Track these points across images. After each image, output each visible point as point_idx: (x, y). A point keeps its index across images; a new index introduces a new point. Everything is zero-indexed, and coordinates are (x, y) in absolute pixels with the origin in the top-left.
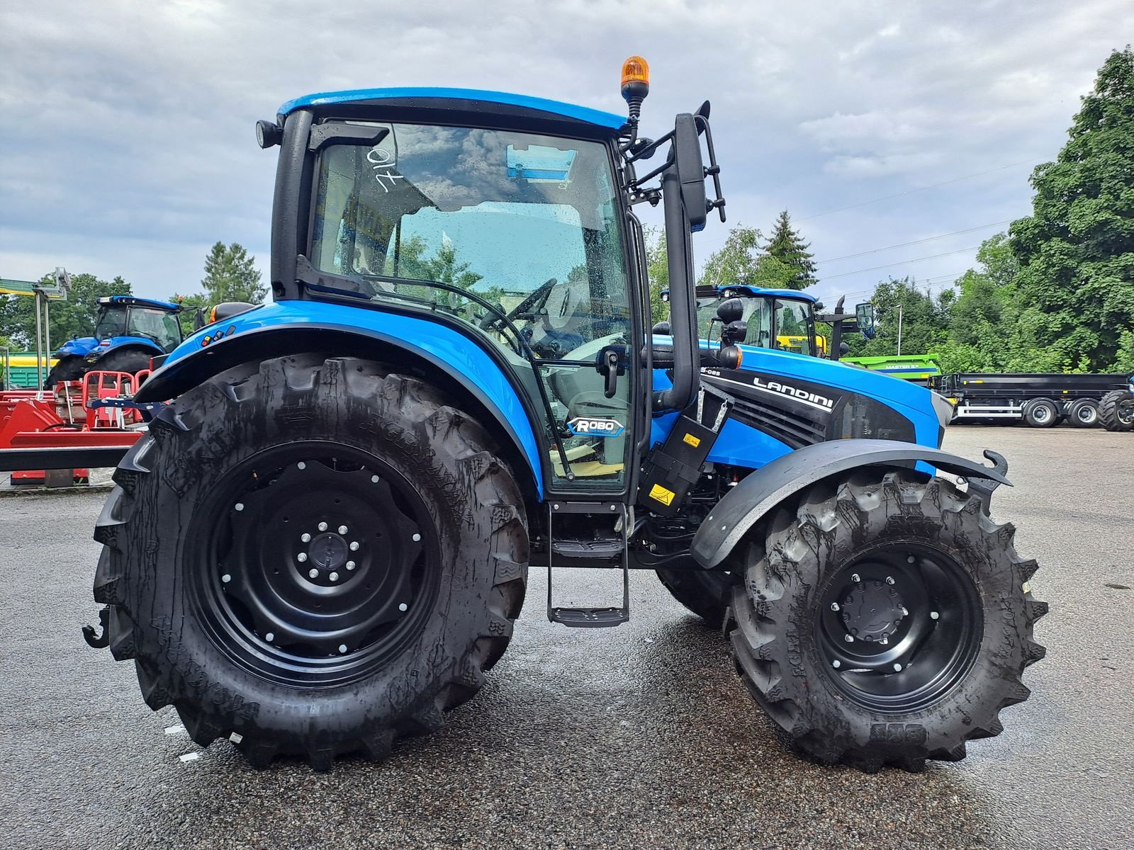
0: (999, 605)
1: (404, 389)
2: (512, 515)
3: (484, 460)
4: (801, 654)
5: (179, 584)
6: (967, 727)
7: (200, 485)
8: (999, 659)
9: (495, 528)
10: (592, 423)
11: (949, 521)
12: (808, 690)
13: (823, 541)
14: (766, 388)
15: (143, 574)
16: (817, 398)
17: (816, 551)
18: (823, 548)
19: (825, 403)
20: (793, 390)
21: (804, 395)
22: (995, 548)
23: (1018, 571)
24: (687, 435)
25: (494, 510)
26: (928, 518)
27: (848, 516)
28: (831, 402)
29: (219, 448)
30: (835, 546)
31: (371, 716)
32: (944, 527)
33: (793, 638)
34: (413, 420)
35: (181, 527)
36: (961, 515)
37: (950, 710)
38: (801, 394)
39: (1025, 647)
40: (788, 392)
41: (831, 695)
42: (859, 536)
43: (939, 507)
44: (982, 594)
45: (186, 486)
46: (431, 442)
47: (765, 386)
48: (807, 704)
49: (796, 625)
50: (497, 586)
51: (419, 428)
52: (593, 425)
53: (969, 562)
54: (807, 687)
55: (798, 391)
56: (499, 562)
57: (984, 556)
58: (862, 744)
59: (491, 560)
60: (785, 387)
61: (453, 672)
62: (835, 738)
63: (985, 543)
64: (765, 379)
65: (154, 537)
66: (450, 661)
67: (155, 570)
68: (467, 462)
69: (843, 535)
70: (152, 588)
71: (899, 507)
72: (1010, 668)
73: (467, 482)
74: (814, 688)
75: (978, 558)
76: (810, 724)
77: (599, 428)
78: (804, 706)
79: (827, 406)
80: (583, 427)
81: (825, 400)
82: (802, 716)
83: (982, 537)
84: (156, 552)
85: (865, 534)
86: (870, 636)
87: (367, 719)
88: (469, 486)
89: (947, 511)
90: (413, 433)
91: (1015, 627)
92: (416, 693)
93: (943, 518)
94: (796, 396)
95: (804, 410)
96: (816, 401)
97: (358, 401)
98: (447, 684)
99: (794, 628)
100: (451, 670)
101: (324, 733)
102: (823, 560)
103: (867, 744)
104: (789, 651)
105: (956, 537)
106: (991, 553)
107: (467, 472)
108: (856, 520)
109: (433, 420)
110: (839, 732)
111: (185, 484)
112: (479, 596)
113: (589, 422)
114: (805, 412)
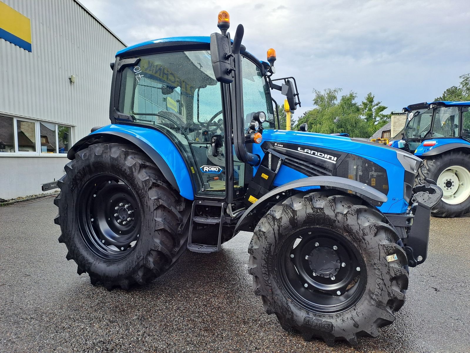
0: (373, 266)
1: (127, 154)
2: (160, 203)
3: (150, 181)
4: (269, 275)
5: (74, 220)
6: (356, 329)
7: (77, 187)
8: (374, 295)
9: (155, 208)
10: (209, 168)
11: (340, 217)
12: (273, 293)
13: (276, 223)
14: (304, 152)
15: (64, 216)
16: (329, 156)
17: (273, 227)
18: (276, 227)
19: (332, 159)
20: (316, 153)
21: (322, 155)
22: (368, 235)
23: (383, 249)
24: (263, 174)
25: (154, 201)
26: (328, 216)
27: (287, 212)
28: (336, 158)
29: (80, 175)
30: (281, 226)
31: (120, 274)
32: (337, 221)
33: (265, 267)
34: (129, 166)
35: (74, 201)
36: (346, 216)
37: (347, 318)
38: (320, 154)
39: (391, 292)
40: (314, 154)
41: (285, 298)
42: (293, 221)
43: (334, 211)
44: (365, 259)
45: (73, 188)
46: (134, 174)
47: (303, 151)
48: (272, 299)
49: (265, 261)
50: (157, 230)
51: (130, 168)
52: (210, 169)
53: (355, 241)
54: (272, 292)
55: (319, 153)
56: (156, 221)
57: (361, 238)
58: (300, 325)
59: (154, 220)
60: (312, 152)
61: (143, 262)
62: (286, 319)
63: (362, 232)
64: (303, 148)
65: (66, 204)
66: (142, 257)
67: (67, 214)
68: (145, 181)
69: (285, 220)
70: (66, 220)
71: (312, 209)
72: (380, 302)
73: (145, 190)
74: (276, 293)
75: (359, 239)
76: (274, 310)
77: (212, 170)
78: (271, 300)
79: (333, 160)
80: (206, 169)
81: (333, 157)
82: (271, 305)
83: (360, 228)
84: (67, 209)
85: (296, 221)
86: (323, 274)
87: (119, 274)
88: (146, 191)
89: (338, 213)
90: (129, 170)
91: (383, 280)
92: (132, 267)
93: (336, 216)
94: (318, 155)
95: (321, 162)
96: (328, 158)
97: (113, 158)
98: (142, 266)
99: (265, 262)
100: (142, 261)
101: (107, 277)
102: (276, 232)
103: (302, 326)
104: (263, 273)
105: (344, 227)
106: (365, 237)
107: (145, 186)
108: (291, 214)
109: (135, 165)
110: (288, 316)
111: (73, 187)
112: (150, 234)
113: (208, 167)
114: (322, 163)
